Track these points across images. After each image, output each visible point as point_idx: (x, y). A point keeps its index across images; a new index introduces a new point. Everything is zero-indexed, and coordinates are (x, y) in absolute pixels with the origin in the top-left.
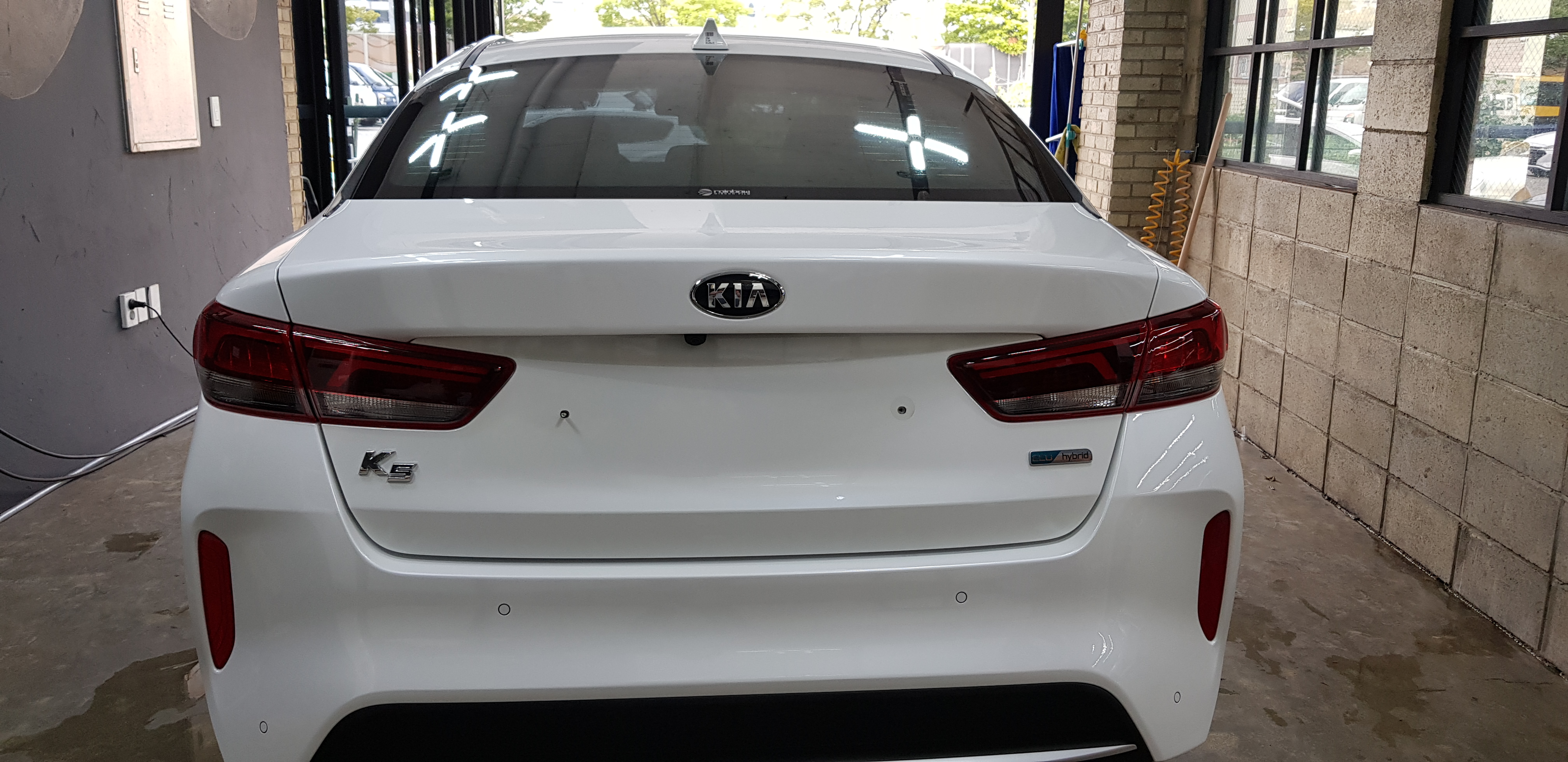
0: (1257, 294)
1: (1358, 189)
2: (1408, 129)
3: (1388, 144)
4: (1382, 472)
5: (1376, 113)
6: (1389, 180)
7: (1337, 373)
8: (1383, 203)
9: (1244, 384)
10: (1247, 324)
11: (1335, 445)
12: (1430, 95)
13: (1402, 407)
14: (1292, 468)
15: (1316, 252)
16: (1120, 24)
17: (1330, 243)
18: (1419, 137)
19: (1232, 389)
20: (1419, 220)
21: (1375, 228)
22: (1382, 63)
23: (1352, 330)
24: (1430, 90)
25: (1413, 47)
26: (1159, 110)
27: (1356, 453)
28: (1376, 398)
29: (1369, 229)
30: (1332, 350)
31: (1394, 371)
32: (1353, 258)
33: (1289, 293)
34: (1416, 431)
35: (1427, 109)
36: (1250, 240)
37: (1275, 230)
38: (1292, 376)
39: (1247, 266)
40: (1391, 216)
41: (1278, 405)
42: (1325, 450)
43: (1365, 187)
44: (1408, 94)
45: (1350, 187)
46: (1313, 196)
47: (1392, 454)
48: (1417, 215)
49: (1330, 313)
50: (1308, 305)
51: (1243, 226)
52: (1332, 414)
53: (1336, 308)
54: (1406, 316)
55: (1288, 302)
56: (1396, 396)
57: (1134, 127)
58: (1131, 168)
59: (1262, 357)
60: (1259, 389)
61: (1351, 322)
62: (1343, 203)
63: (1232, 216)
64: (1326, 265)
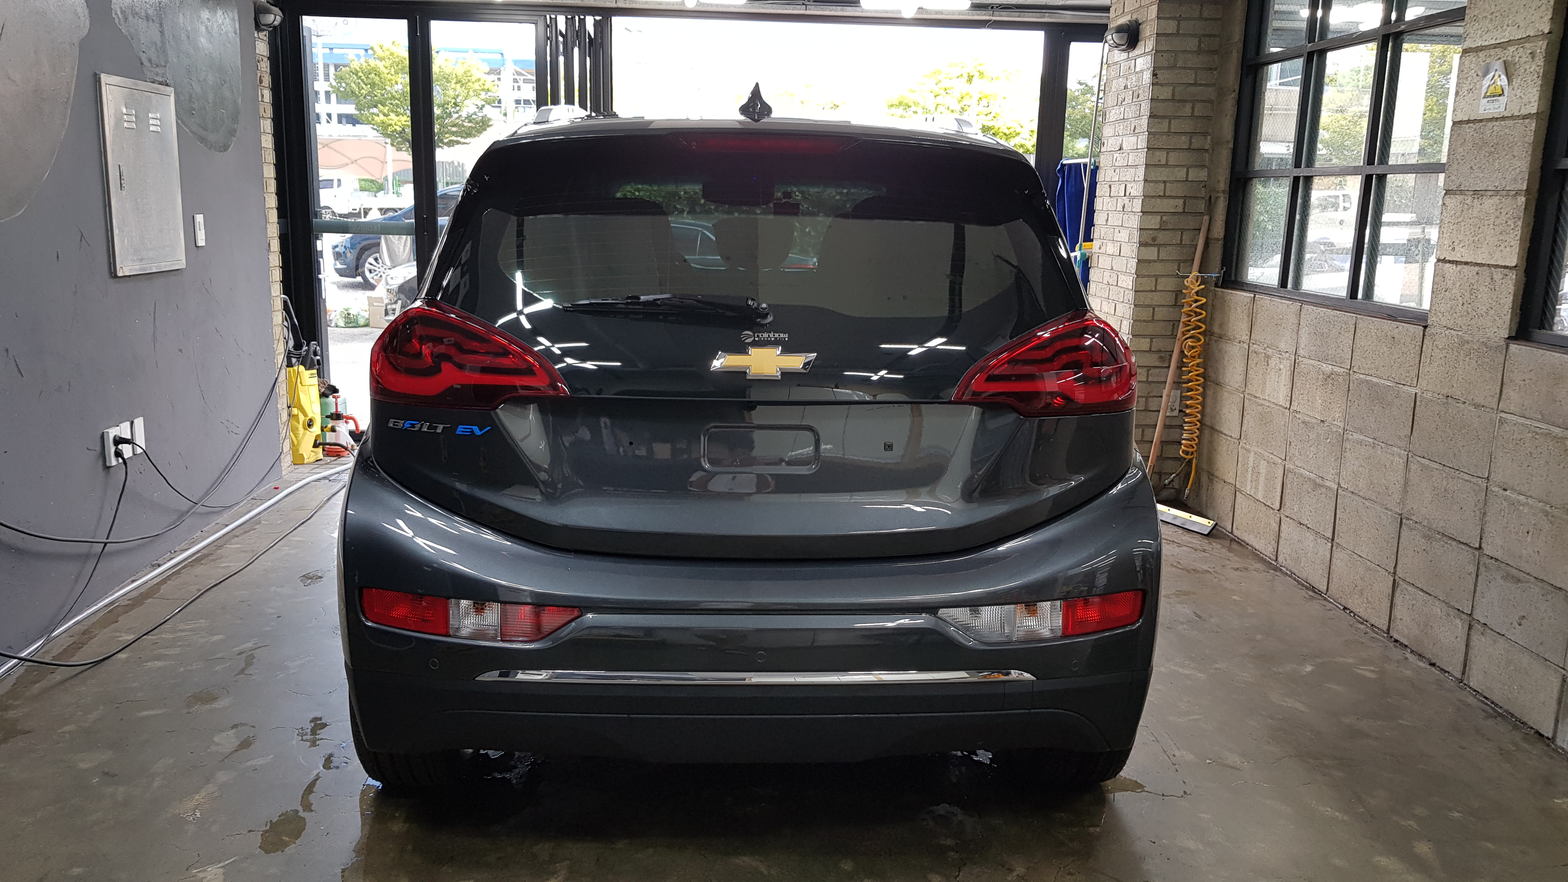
0: (1302, 425)
1: (1429, 322)
2: (1492, 262)
3: (1467, 277)
4: (1464, 616)
5: (1451, 244)
6: (1468, 313)
7: (1405, 510)
8: (1461, 337)
9: (1287, 517)
10: (1290, 455)
11: (1402, 585)
12: (1519, 228)
13: (1488, 550)
14: (1349, 607)
15: (1376, 384)
16: (1143, 144)
17: (1393, 376)
18: (1506, 271)
19: (1272, 522)
20: (1508, 357)
21: (1451, 363)
22: (1458, 192)
23: (1424, 467)
24: (1520, 223)
25: (1497, 177)
26: (1182, 232)
27: (1430, 595)
28: (1453, 539)
29: (1443, 364)
30: (1398, 487)
31: (1478, 512)
32: (1423, 393)
33: (1342, 426)
34: (1507, 577)
35: (1516, 242)
36: (1292, 369)
37: (1325, 360)
38: (1348, 511)
39: (1290, 395)
40: (1472, 351)
41: (1330, 540)
42: (1391, 590)
43: (1438, 319)
44: (1492, 226)
45: (1420, 319)
46: (1372, 327)
47: (1476, 598)
48: (1504, 351)
49: (1396, 449)
50: (1367, 439)
51: (1283, 354)
52: (1399, 553)
53: (1404, 444)
54: (1493, 456)
55: (1341, 434)
56: (1481, 539)
57: (1156, 249)
58: (1152, 291)
59: (1309, 490)
60: (1307, 522)
61: (1423, 459)
62: (1410, 335)
63: (1269, 343)
64: (1389, 398)
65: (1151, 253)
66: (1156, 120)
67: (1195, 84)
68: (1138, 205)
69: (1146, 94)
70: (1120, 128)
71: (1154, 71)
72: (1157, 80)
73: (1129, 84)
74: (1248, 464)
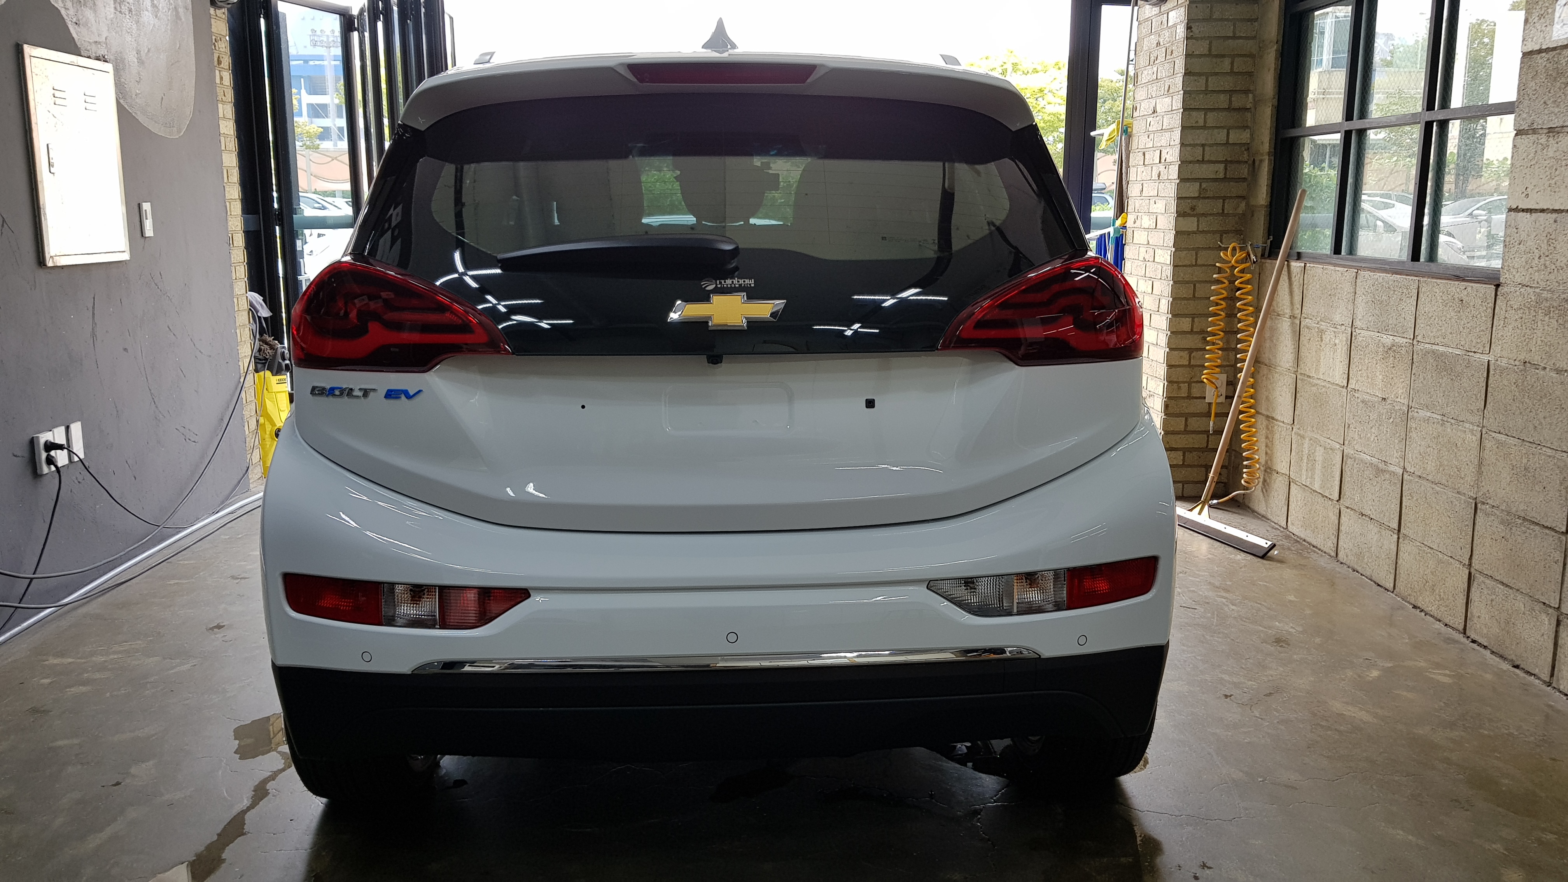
0: (1361, 405)
1: (1502, 280)
3: (1543, 226)
4: (1550, 611)
5: (1524, 190)
6: (1546, 267)
7: (1480, 494)
8: (1538, 295)
9: (1348, 508)
10: (1349, 438)
11: (1479, 579)
14: (1419, 605)
15: (1443, 354)
16: (1178, 105)
17: (1462, 343)
19: (1331, 514)
21: (1528, 324)
22: (1531, 133)
23: (1500, 444)
26: (1224, 200)
27: (1512, 589)
28: (1537, 524)
29: (1519, 326)
30: (1472, 468)
32: (1497, 360)
33: (1406, 403)
36: (1349, 343)
37: (1384, 330)
38: (1415, 498)
39: (1347, 372)
41: (1396, 532)
42: (1466, 584)
43: (1511, 276)
45: (1492, 279)
46: (1437, 290)
49: (1467, 425)
50: (1435, 416)
52: (1475, 542)
53: (1477, 419)
55: (1406, 412)
57: (1196, 219)
58: (1193, 266)
59: (1371, 476)
60: (1369, 512)
61: (1499, 435)
62: (1481, 295)
63: (1323, 316)
64: (1459, 368)
65: (1191, 224)
66: (1192, 77)
67: (1234, 37)
68: (1174, 172)
69: (1180, 50)
70: (1153, 90)
71: (1187, 24)
72: (1191, 34)
73: (1161, 41)
74: (1302, 451)
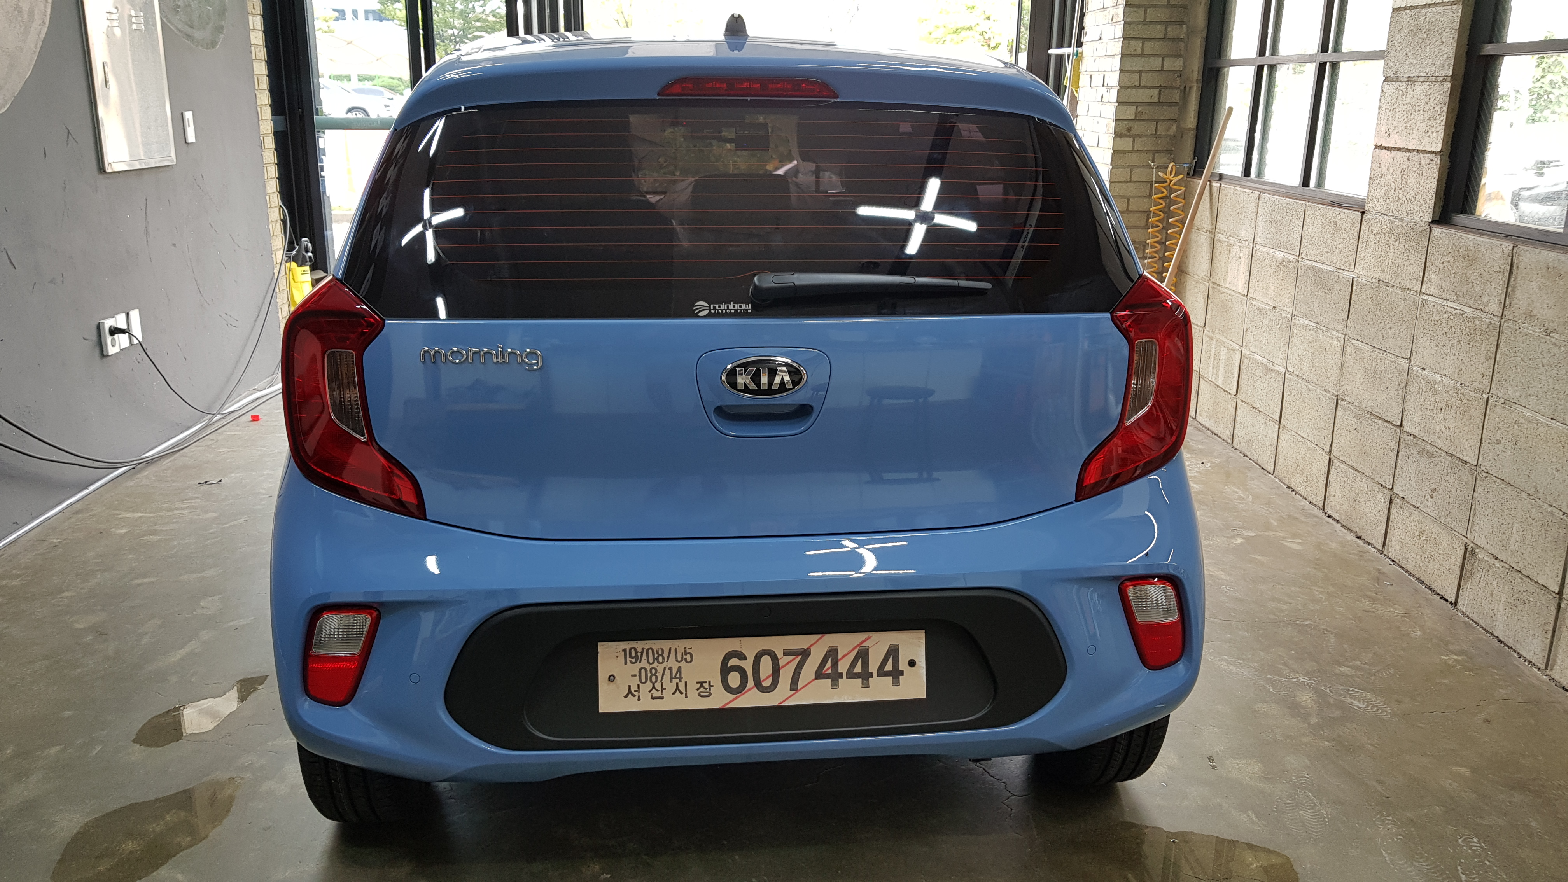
0: (1257, 312)
1: (1367, 208)
2: (1421, 148)
3: (1399, 163)
4: (1386, 491)
5: (1387, 130)
6: (1399, 199)
7: (1341, 391)
8: (1392, 222)
9: (1242, 401)
10: (1247, 341)
11: (1336, 464)
12: (1445, 114)
13: (1408, 427)
14: (1292, 486)
15: (1320, 270)
16: (1119, 33)
17: (1335, 261)
18: (1432, 156)
19: (1230, 406)
20: (1431, 240)
21: (1384, 248)
22: (1395, 79)
23: (1357, 349)
24: (1445, 109)
25: (1427, 64)
26: (1157, 123)
27: (1359, 472)
28: (1380, 418)
29: (1377, 248)
30: (1336, 370)
31: (1400, 392)
32: (1359, 278)
33: (1291, 312)
34: (1423, 452)
35: (1441, 127)
36: (1250, 257)
37: (1278, 247)
38: (1293, 394)
39: (1247, 283)
40: (1401, 235)
41: (1278, 423)
42: (1327, 468)
43: (1373, 205)
44: (1421, 112)
45: (1359, 207)
46: (1318, 214)
47: (1397, 473)
48: (1428, 235)
49: (1334, 333)
50: (1311, 323)
51: (1243, 242)
52: (1335, 432)
53: (1340, 327)
54: (1415, 337)
55: (1290, 320)
56: (1402, 417)
57: (1131, 139)
58: (1128, 182)
59: (1261, 374)
60: (1259, 406)
61: (1357, 342)
62: (1351, 221)
63: (1232, 231)
64: (1331, 283)
65: (1127, 144)
66: (1132, 9)
68: (1113, 96)
70: (1101, 18)
74: (1210, 351)
